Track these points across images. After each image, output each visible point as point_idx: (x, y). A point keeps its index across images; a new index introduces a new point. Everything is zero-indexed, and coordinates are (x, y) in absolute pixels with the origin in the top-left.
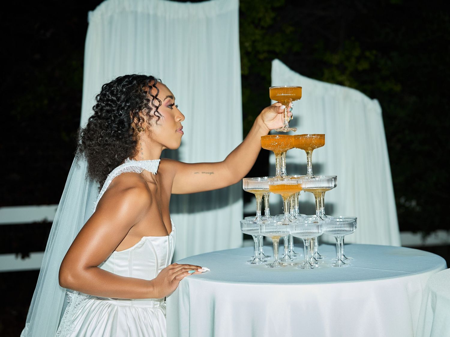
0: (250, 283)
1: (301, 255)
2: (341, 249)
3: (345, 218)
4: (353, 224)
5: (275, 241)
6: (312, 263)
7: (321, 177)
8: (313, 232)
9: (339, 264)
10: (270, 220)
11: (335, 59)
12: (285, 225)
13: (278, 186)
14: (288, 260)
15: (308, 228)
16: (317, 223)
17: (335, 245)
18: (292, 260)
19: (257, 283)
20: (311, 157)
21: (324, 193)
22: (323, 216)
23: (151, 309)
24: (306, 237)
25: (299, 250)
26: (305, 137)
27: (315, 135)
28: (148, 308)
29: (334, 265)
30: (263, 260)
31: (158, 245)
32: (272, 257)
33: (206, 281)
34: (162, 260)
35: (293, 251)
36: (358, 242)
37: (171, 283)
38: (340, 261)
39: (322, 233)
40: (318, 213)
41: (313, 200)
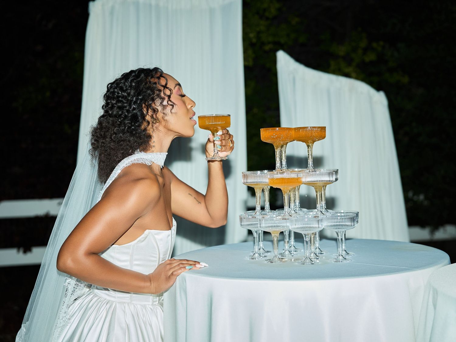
0: (248, 279)
1: (302, 250)
2: (342, 244)
3: (346, 213)
4: (354, 218)
5: (275, 236)
6: (312, 259)
7: (322, 170)
8: (313, 226)
9: (340, 259)
10: (270, 214)
11: (342, 50)
12: (284, 220)
13: (277, 179)
14: (288, 255)
15: (308, 222)
16: (318, 218)
17: (336, 240)
18: (292, 256)
19: (255, 279)
20: (312, 150)
21: (325, 187)
22: (324, 210)
23: (150, 306)
24: (306, 231)
25: (299, 245)
26: (305, 130)
27: (315, 127)
28: (147, 305)
29: (335, 260)
30: (263, 255)
31: (161, 240)
32: (272, 253)
33: (203, 277)
34: (164, 255)
35: (294, 246)
36: (359, 237)
37: (168, 278)
38: (341, 257)
39: (322, 228)
40: (319, 208)
41: (313, 193)
